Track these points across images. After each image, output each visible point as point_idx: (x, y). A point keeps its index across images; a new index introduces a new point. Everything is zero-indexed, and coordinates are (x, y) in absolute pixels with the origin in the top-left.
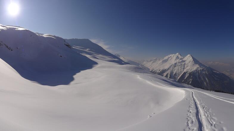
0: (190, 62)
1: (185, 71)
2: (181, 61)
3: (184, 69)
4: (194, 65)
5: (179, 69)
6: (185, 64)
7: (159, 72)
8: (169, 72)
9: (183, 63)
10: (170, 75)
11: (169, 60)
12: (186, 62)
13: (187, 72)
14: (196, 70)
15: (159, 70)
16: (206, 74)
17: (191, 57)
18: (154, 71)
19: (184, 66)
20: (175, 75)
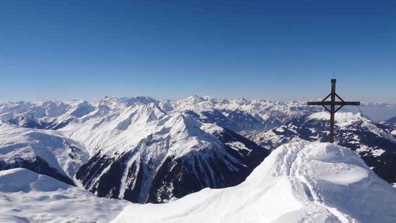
0: (179, 132)
1: (169, 154)
2: (160, 128)
3: (167, 147)
4: (187, 139)
5: (156, 150)
6: (169, 137)
7: (116, 157)
8: (137, 157)
9: (166, 135)
10: (141, 165)
11: (133, 122)
12: (172, 132)
13: (174, 156)
14: (192, 152)
15: (116, 154)
16: (210, 159)
17: (182, 120)
18: (105, 156)
19: (168, 143)
20: (150, 162)
